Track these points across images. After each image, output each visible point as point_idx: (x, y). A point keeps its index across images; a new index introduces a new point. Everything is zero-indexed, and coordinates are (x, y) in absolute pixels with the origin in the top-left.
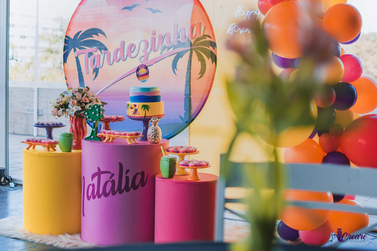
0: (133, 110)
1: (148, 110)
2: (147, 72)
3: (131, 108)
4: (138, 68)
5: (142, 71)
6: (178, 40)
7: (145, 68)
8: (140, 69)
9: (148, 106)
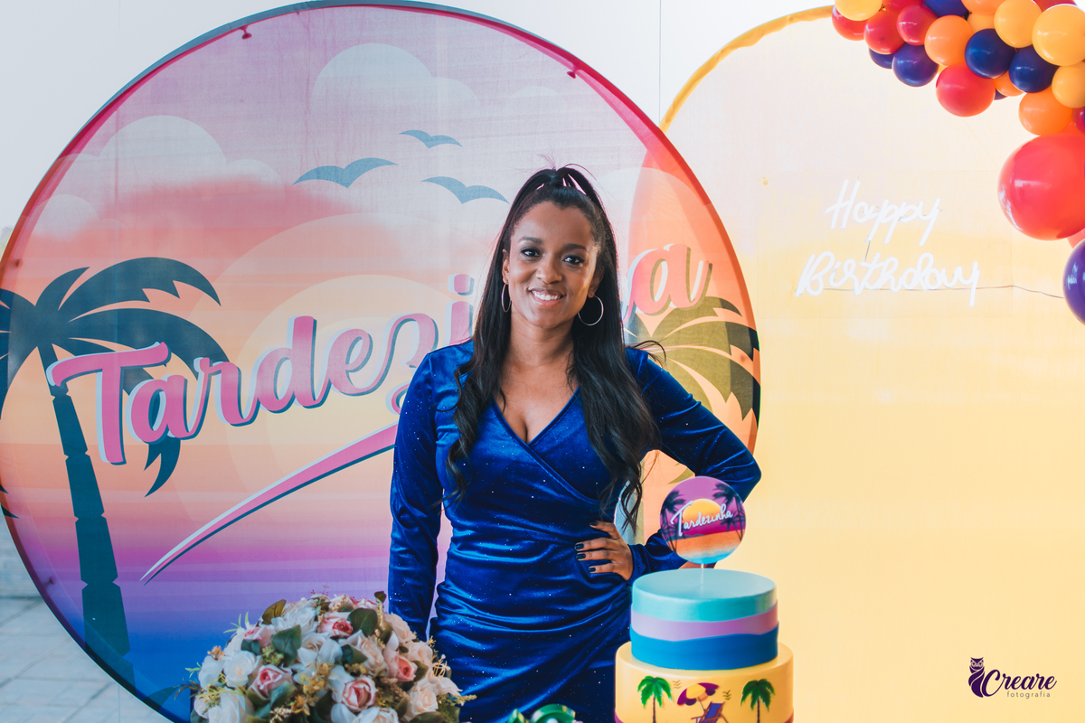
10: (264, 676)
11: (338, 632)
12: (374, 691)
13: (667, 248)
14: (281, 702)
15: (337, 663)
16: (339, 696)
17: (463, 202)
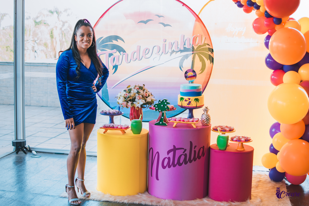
0: (188, 102)
1: (198, 102)
2: (194, 75)
3: (186, 101)
4: (186, 71)
5: (190, 74)
6: (184, 46)
7: (192, 72)
8: (188, 73)
9: (199, 99)
10: (126, 94)
11: (137, 89)
12: (141, 97)
13: (198, 35)
14: (128, 98)
15: (136, 93)
16: (136, 98)
17: (165, 27)
